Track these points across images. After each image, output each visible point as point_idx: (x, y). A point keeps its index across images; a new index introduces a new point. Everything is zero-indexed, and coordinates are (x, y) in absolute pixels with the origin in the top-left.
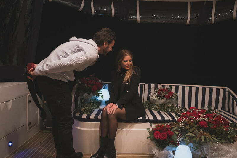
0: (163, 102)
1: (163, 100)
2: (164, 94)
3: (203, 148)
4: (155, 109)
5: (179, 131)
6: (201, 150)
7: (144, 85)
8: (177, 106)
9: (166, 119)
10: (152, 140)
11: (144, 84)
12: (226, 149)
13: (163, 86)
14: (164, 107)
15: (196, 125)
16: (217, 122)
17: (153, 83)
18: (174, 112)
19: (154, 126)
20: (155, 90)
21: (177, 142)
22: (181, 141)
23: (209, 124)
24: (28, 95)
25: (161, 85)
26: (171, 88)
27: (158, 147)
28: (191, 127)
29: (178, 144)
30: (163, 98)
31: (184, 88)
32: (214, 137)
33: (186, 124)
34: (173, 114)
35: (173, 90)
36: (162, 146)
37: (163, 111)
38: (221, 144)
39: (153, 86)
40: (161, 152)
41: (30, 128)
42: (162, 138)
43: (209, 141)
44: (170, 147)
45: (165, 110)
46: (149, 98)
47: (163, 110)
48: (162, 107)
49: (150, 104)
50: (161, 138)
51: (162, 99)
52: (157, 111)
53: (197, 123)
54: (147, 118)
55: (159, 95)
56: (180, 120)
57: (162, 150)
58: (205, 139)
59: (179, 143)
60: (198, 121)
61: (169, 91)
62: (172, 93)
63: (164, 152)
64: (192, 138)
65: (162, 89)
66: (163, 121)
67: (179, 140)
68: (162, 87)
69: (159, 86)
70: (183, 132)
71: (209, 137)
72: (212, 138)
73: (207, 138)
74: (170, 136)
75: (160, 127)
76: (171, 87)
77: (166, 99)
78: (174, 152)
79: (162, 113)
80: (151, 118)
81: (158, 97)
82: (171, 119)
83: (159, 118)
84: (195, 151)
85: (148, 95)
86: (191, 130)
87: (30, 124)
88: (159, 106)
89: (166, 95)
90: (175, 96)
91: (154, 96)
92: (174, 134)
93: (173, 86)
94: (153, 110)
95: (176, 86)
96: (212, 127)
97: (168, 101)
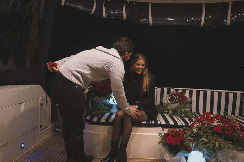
0: (176, 107)
1: (176, 105)
2: (177, 98)
3: (218, 155)
4: (168, 113)
5: (192, 137)
6: (215, 157)
7: (157, 89)
8: (191, 111)
9: (179, 123)
10: (164, 145)
11: (156, 88)
12: (243, 157)
13: (177, 90)
14: (177, 112)
15: (211, 130)
16: (233, 127)
17: (166, 87)
18: (187, 117)
19: (166, 131)
20: (168, 94)
21: (190, 148)
22: (194, 147)
23: (223, 130)
24: (40, 98)
25: (174, 89)
26: (185, 93)
27: (170, 152)
28: (204, 133)
29: (191, 150)
30: (176, 102)
31: (198, 93)
32: (230, 144)
33: (200, 129)
34: (187, 119)
35: (187, 95)
36: (175, 151)
37: (176, 116)
38: (237, 151)
39: (166, 90)
40: (172, 158)
41: (41, 130)
42: (174, 143)
43: (223, 147)
44: (182, 152)
45: (178, 115)
46: (161, 103)
48: (175, 112)
49: (163, 109)
50: (174, 144)
51: (175, 103)
52: (169, 116)
53: (211, 128)
54: (159, 123)
55: (172, 99)
56: (193, 125)
57: (174, 156)
58: (220, 145)
59: (192, 148)
60: (212, 126)
61: (182, 95)
62: (186, 97)
64: (205, 143)
65: (175, 93)
66: (176, 126)
67: (192, 146)
68: (176, 91)
69: (172, 90)
70: (196, 137)
71: (223, 143)
72: (228, 145)
73: (222, 144)
74: (182, 142)
75: (172, 132)
76: (184, 91)
77: (180, 104)
78: (186, 158)
79: (175, 118)
80: (164, 123)
81: (171, 102)
82: (184, 124)
83: (172, 123)
84: (209, 158)
85: (160, 100)
86: (205, 135)
87: (41, 126)
88: (171, 111)
89: (179, 100)
90: (189, 100)
91: (166, 100)
92: (187, 139)
93: (186, 90)
94: (166, 114)
95: (190, 90)
96: (227, 133)
97: (182, 105)
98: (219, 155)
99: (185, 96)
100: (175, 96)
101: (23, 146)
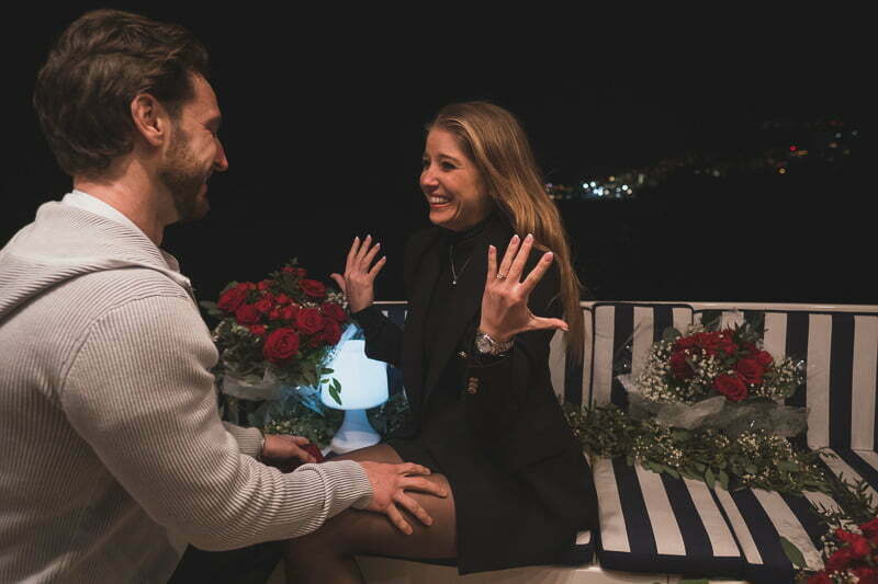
0: (706, 418)
1: (708, 409)
2: (708, 368)
4: (655, 460)
7: (593, 311)
9: (723, 548)
11: (590, 304)
13: (711, 317)
14: (712, 450)
18: (775, 484)
20: (657, 338)
25: (694, 312)
26: (760, 330)
30: (708, 391)
34: (773, 505)
35: (774, 342)
37: (702, 476)
39: (644, 315)
45: (716, 471)
46: (617, 388)
47: (701, 468)
48: (700, 450)
51: (698, 397)
52: (664, 476)
55: (679, 375)
61: (742, 349)
62: (766, 360)
65: (697, 336)
68: (704, 321)
69: (684, 318)
76: (756, 320)
77: (726, 404)
79: (698, 491)
81: (672, 385)
82: (754, 557)
83: (670, 542)
85: (615, 373)
88: (676, 446)
89: (721, 377)
90: (786, 376)
91: (645, 380)
93: (768, 316)
94: (643, 464)
95: (790, 313)
97: (741, 411)
99: (758, 352)
100: (699, 354)
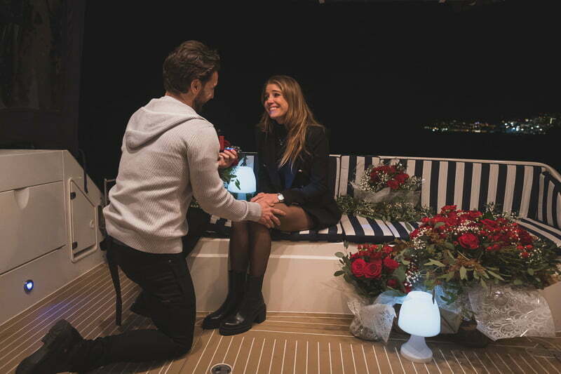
0: (383, 197)
1: (384, 193)
2: (384, 177)
3: (468, 300)
4: (364, 213)
5: (411, 260)
6: (462, 304)
7: (341, 158)
9: (387, 233)
10: (349, 279)
11: (339, 156)
12: (523, 301)
13: (387, 161)
14: (384, 208)
15: (452, 243)
17: (361, 153)
18: (408, 219)
19: (353, 249)
20: (366, 169)
21: (406, 284)
22: (414, 281)
23: (481, 241)
24: (69, 180)
25: (381, 160)
26: (405, 166)
27: (360, 294)
28: (438, 250)
29: (409, 289)
30: (383, 186)
31: (436, 167)
32: (494, 271)
33: (428, 240)
35: (410, 171)
36: (371, 293)
37: (381, 219)
38: (512, 288)
39: (361, 160)
40: (366, 307)
41: (75, 255)
42: (370, 274)
43: (478, 278)
44: (387, 294)
45: (386, 217)
46: (350, 189)
47: (381, 216)
48: (381, 210)
49: (353, 203)
50: (368, 275)
51: (381, 189)
52: (367, 219)
53: (454, 239)
54: (340, 232)
55: (374, 181)
56: (414, 234)
57: (371, 303)
58: (470, 274)
59: (411, 285)
60: (456, 234)
61: (397, 171)
62: (406, 177)
63: (373, 306)
64: (439, 271)
65: (381, 167)
66: (379, 238)
67: (411, 280)
68: (384, 162)
69: (376, 161)
70: (419, 260)
71: (480, 271)
72: (488, 274)
73: (475, 273)
74: (388, 271)
75: (366, 250)
76: (404, 163)
77: (391, 191)
78: (397, 308)
79: (380, 223)
80: (350, 232)
81: (371, 186)
82: (397, 235)
83: (369, 231)
84: (449, 307)
85: (349, 183)
86: (440, 254)
87: (75, 245)
88: (372, 208)
89: (390, 182)
90: (413, 183)
91: (361, 183)
92: (400, 265)
93: (408, 161)
94: (359, 215)
95: (417, 160)
96: (490, 248)
97: (396, 194)
98: (471, 300)
99: (404, 174)
100: (382, 173)
101: (30, 286)
